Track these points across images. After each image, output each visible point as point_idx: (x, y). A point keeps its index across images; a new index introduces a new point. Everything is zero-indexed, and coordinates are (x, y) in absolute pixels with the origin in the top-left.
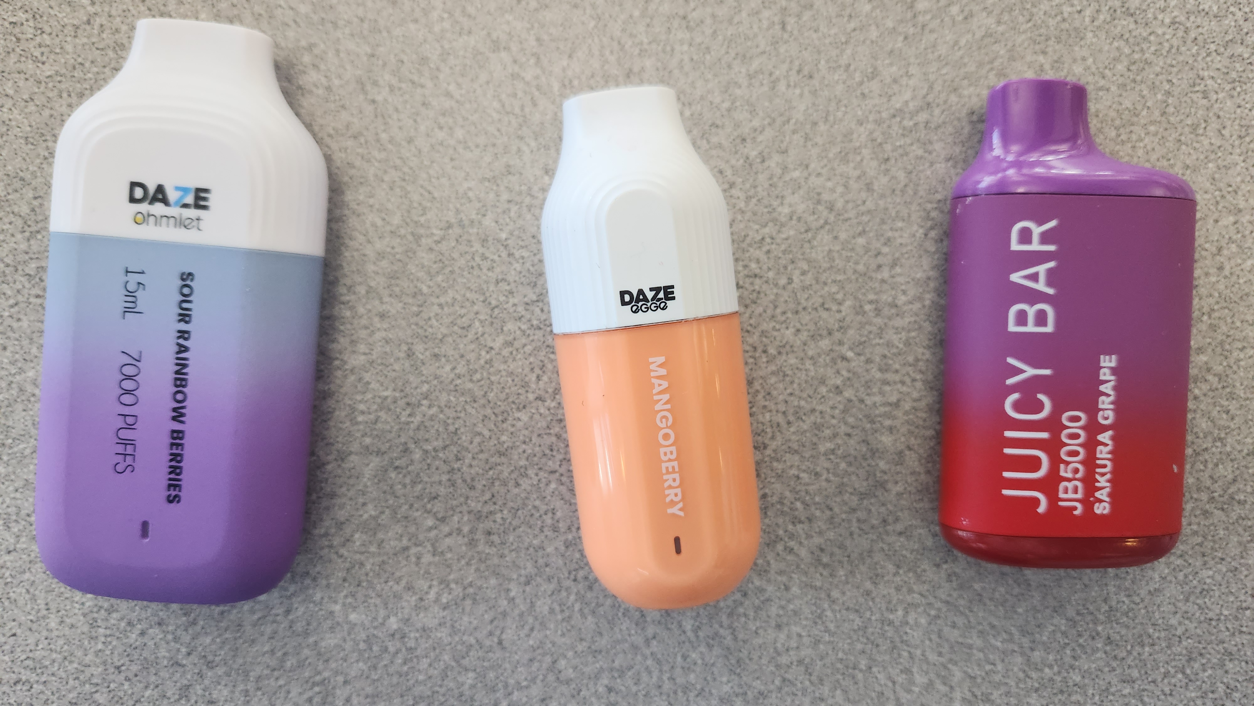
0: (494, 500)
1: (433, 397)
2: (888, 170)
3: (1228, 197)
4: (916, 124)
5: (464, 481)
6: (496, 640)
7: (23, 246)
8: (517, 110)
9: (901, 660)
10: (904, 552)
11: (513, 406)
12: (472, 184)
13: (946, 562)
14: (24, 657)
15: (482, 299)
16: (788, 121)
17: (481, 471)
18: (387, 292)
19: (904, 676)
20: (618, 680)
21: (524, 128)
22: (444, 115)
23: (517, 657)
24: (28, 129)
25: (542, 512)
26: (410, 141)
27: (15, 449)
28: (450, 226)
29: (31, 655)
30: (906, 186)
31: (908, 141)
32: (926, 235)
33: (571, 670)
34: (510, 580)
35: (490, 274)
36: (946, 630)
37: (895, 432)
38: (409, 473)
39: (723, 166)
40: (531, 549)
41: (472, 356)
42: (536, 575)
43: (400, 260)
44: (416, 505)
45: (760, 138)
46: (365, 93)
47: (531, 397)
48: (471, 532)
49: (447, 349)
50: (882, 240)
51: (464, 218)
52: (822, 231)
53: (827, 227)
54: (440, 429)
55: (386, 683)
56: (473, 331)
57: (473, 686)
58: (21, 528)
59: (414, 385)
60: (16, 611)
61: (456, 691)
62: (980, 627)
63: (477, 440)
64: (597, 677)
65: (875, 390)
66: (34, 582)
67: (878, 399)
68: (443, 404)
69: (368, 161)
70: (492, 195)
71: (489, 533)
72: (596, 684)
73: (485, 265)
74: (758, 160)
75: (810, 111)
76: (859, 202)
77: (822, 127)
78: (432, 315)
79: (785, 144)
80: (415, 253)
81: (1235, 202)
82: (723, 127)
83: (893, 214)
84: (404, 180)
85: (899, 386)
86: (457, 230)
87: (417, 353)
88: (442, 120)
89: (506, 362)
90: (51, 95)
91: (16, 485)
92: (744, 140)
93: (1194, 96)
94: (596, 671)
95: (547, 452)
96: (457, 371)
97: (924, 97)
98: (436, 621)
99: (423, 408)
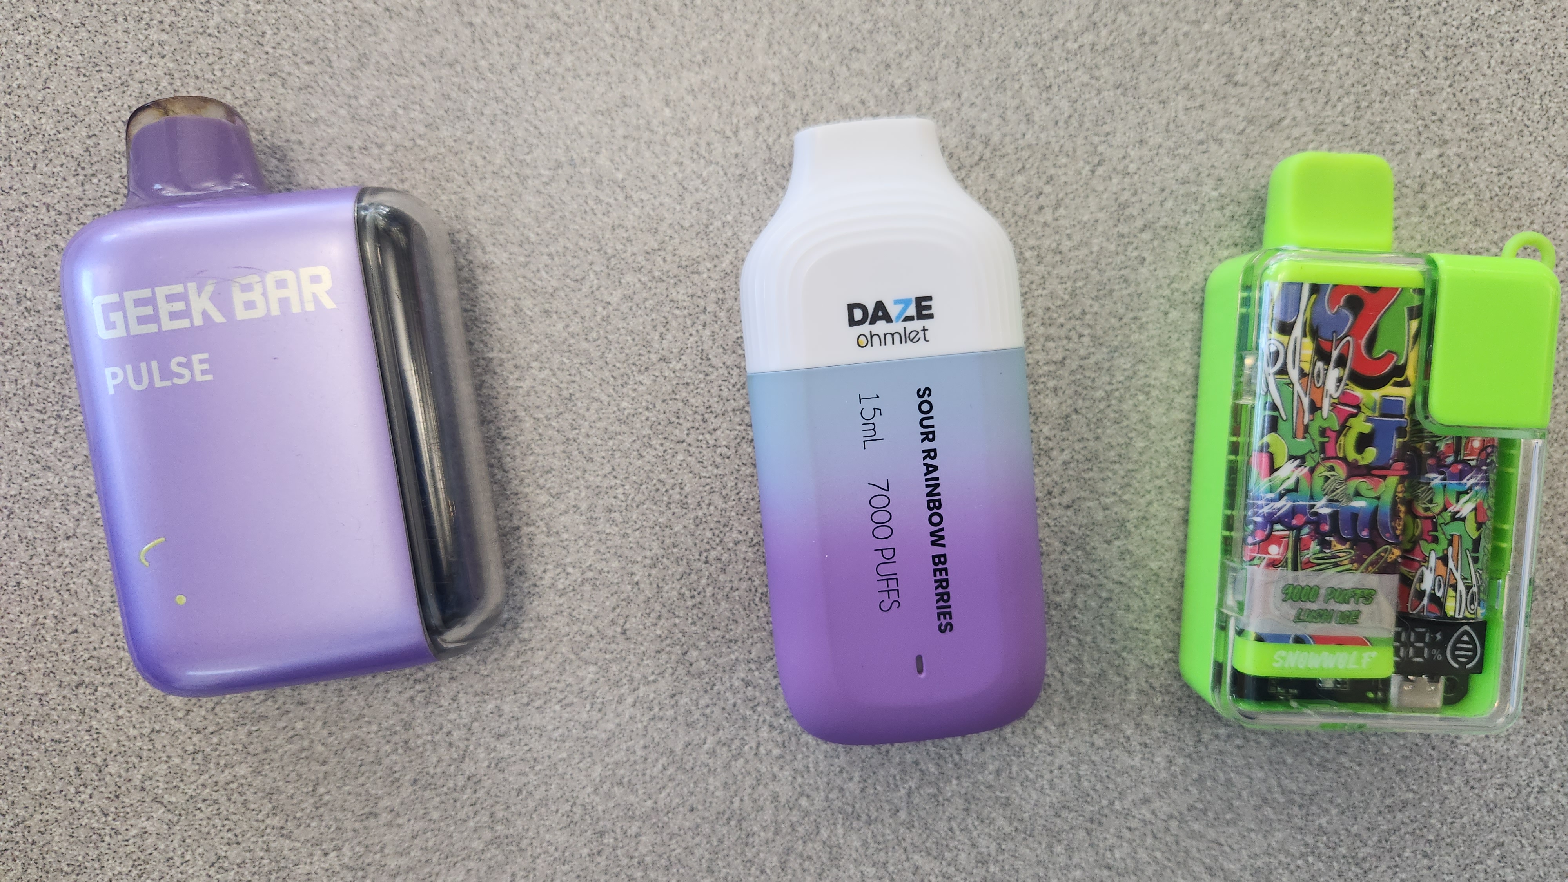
0: (614, 473)
1: (544, 358)
2: (1049, 99)
3: (1433, 126)
4: (1080, 47)
5: (581, 453)
6: (619, 630)
7: (78, 191)
8: (633, 33)
9: (1070, 648)
10: (1072, 528)
11: (634, 368)
12: (583, 117)
13: (1118, 538)
14: (86, 656)
15: (597, 247)
16: (938, 44)
17: (599, 442)
18: (490, 240)
19: (1073, 666)
20: (756, 673)
21: (641, 54)
22: (550, 38)
23: (643, 648)
24: (80, 57)
25: (668, 487)
26: (513, 69)
27: (73, 422)
28: (559, 165)
29: (95, 653)
30: (1070, 117)
31: (1073, 65)
32: (1093, 172)
33: (703, 663)
34: (635, 562)
35: (606, 219)
36: (1120, 613)
37: (1060, 393)
38: (519, 443)
39: (865, 95)
40: (657, 528)
41: (587, 313)
42: (663, 557)
43: (503, 205)
44: (526, 481)
45: (907, 64)
46: (461, 14)
47: (654, 357)
48: (590, 509)
49: (558, 304)
50: (1044, 178)
51: (575, 156)
52: (976, 169)
53: (983, 164)
54: (553, 395)
55: (497, 678)
56: (588, 284)
57: (594, 682)
58: (81, 510)
59: (522, 345)
60: (77, 605)
61: (576, 688)
62: (1158, 611)
63: (595, 406)
64: (732, 669)
65: (1038, 347)
66: (97, 571)
67: (1041, 356)
68: (555, 367)
69: (466, 91)
70: (606, 130)
71: (610, 511)
72: (731, 678)
73: (599, 209)
74: (905, 89)
75: (962, 32)
76: (1019, 136)
77: (976, 51)
78: (541, 266)
79: (934, 70)
80: (520, 196)
81: (1440, 132)
82: (864, 52)
83: (1057, 149)
84: (507, 113)
85: (1065, 342)
86: (568, 170)
87: (525, 310)
88: (548, 45)
89: (624, 319)
90: (104, 20)
91: (74, 461)
92: (888, 66)
93: (1394, 13)
94: (731, 663)
95: (673, 419)
96: (570, 330)
97: (1090, 16)
98: (552, 610)
99: (533, 371)
